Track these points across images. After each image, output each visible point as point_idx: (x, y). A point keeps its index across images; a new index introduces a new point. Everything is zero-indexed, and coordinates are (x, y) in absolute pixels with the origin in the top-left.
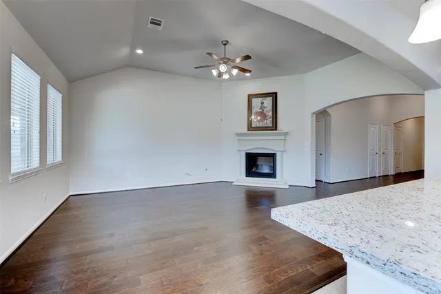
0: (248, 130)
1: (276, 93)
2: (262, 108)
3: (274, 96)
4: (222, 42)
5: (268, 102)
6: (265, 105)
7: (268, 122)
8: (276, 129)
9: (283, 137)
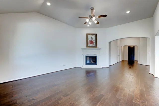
0: (87, 47)
1: (97, 34)
2: (92, 39)
3: (96, 35)
4: (91, 8)
5: (94, 37)
6: (93, 38)
7: (94, 44)
8: (97, 47)
9: (99, 50)
